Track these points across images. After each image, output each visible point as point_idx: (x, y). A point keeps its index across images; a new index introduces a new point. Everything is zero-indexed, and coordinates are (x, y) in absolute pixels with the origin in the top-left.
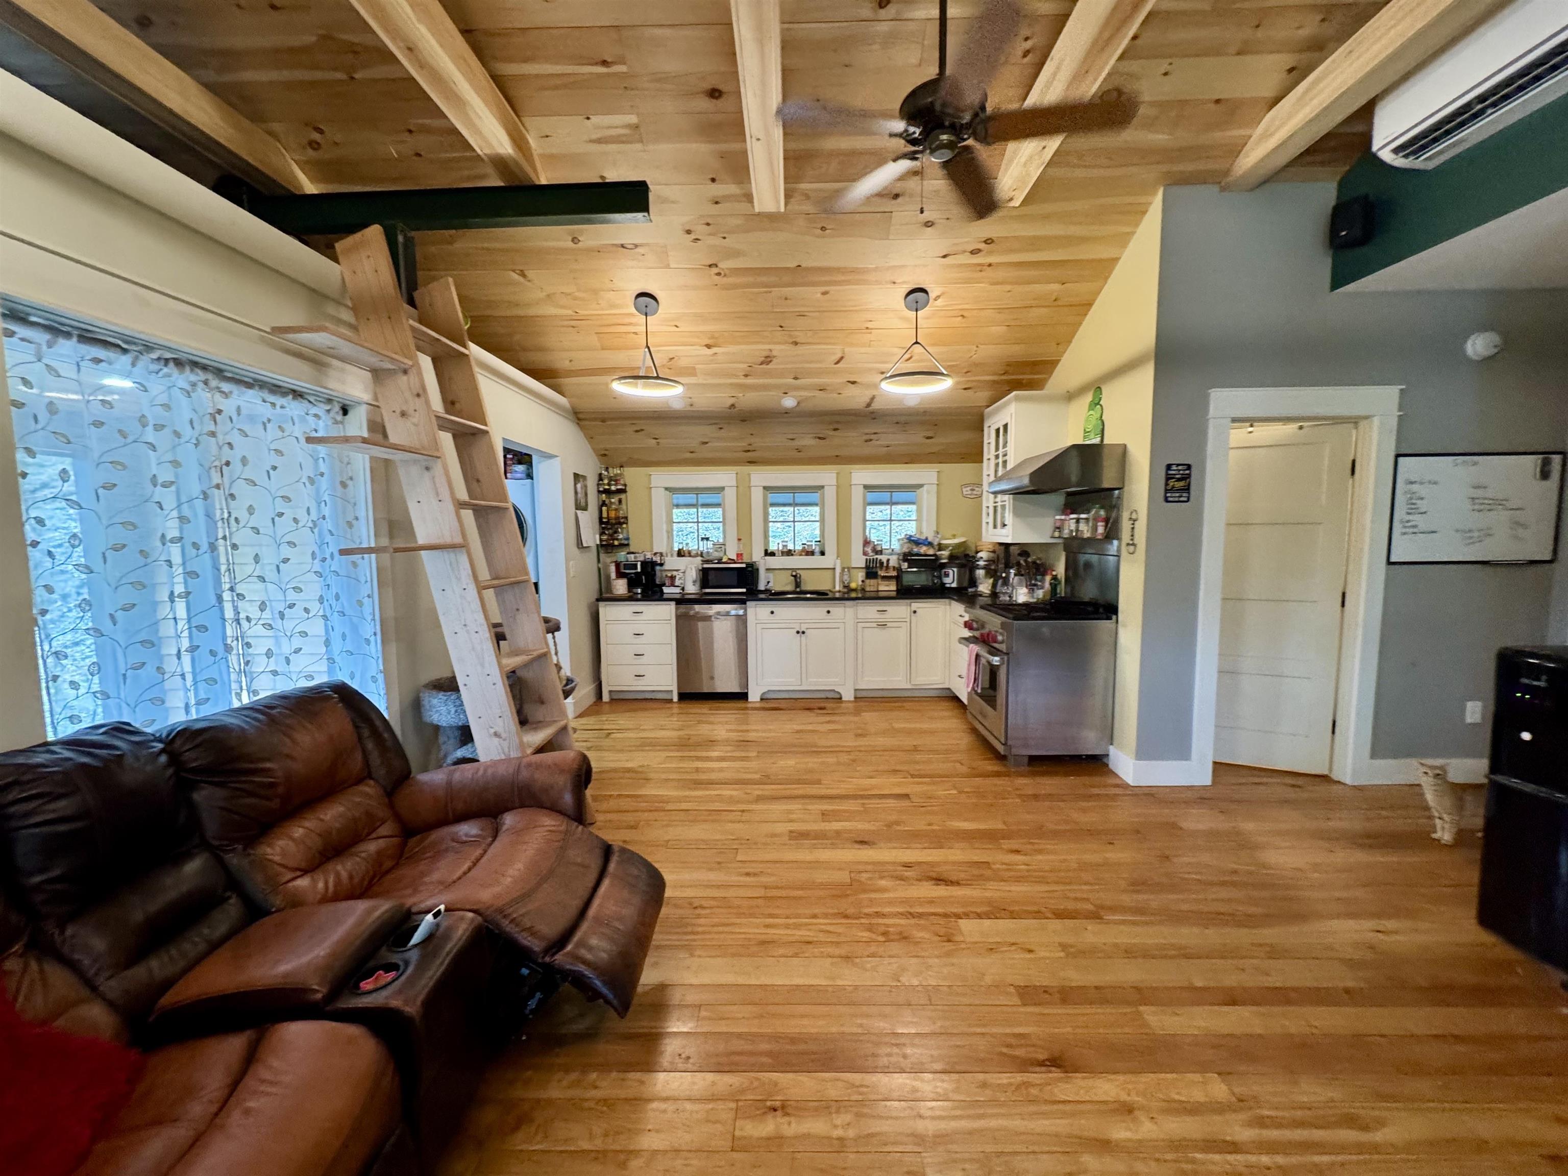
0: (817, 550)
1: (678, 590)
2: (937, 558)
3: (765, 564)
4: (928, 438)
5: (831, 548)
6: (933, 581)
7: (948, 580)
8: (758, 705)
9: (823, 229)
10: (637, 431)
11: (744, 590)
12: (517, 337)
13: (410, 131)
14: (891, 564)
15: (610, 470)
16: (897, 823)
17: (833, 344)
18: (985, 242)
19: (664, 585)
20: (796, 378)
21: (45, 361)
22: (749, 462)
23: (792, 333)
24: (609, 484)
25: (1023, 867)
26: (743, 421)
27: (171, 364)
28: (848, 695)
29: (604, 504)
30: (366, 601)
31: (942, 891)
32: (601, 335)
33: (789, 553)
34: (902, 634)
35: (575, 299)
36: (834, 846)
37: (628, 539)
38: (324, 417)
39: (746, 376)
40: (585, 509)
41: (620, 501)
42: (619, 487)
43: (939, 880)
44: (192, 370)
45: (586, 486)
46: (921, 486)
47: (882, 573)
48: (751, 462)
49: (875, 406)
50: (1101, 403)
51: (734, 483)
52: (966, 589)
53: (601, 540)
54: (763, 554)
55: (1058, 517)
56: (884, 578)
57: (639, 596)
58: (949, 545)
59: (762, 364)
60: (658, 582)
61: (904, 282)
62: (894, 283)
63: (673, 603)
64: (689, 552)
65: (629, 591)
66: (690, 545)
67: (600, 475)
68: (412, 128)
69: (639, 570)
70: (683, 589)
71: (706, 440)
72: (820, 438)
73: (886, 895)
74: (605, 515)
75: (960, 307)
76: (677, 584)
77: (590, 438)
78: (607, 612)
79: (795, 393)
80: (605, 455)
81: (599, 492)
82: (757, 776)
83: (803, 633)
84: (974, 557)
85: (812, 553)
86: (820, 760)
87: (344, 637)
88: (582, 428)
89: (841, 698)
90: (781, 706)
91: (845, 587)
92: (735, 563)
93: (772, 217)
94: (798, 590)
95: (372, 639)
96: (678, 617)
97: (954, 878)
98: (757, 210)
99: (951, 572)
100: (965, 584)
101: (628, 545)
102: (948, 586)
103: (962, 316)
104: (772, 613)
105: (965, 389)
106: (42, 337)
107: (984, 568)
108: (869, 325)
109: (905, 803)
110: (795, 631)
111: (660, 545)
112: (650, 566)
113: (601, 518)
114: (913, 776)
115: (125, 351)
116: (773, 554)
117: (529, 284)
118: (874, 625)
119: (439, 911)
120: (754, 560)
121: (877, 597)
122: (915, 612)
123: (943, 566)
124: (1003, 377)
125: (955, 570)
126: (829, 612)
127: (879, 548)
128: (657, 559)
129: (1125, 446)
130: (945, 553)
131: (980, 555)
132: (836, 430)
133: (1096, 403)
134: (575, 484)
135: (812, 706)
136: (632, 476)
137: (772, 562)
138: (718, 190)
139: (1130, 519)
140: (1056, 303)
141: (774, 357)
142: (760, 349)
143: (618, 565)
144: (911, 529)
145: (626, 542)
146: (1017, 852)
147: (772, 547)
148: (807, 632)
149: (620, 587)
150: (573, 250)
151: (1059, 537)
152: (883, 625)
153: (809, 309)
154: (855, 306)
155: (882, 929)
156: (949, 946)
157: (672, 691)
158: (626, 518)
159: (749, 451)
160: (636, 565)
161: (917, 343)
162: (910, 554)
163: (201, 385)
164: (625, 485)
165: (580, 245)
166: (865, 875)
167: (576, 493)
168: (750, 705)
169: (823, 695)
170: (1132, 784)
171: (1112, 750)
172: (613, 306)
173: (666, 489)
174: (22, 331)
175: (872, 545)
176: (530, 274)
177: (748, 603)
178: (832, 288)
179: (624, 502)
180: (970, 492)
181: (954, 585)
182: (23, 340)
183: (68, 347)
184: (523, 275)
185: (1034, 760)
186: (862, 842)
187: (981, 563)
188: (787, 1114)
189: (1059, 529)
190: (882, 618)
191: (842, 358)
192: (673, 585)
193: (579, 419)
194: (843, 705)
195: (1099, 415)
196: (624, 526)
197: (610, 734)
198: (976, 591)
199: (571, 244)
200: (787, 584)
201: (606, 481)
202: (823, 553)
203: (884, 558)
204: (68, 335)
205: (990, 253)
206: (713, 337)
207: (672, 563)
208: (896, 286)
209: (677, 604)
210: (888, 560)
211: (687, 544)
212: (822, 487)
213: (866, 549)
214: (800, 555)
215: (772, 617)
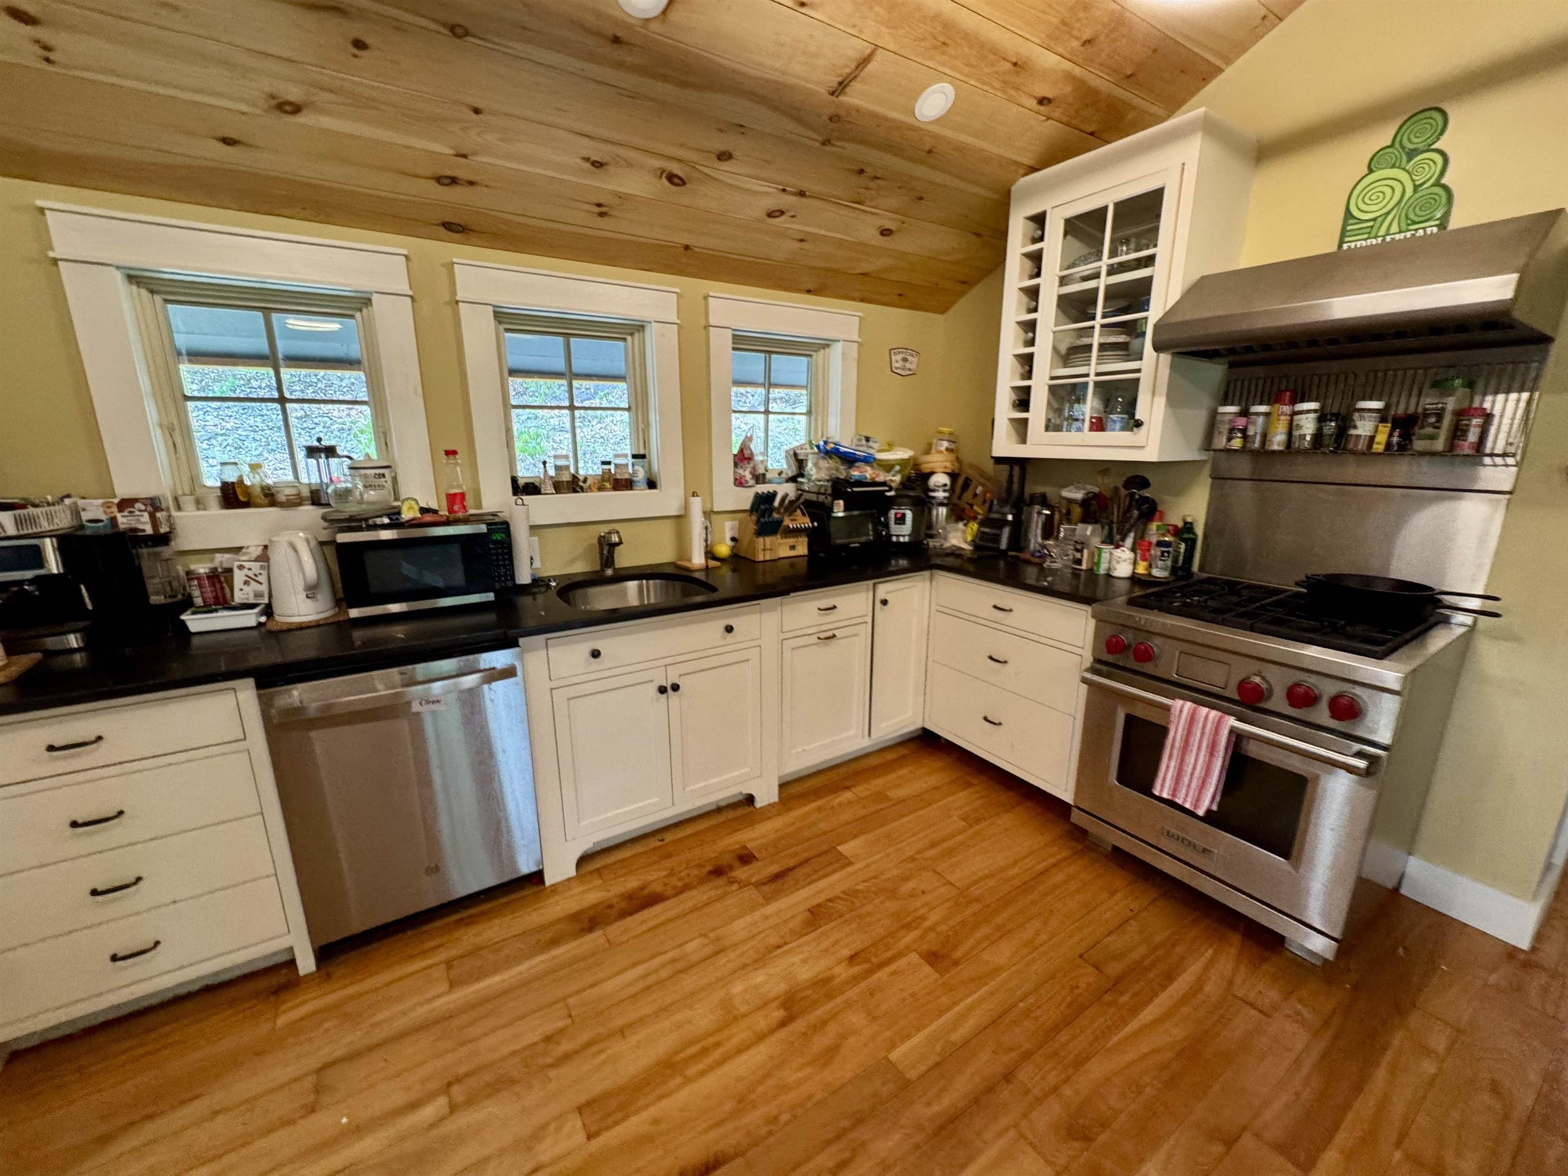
0: (638, 475)
2: (882, 488)
3: (523, 517)
5: (670, 471)
6: (878, 532)
7: (898, 530)
11: (490, 596)
19: (187, 604)
22: (448, 226)
28: (765, 792)
33: (574, 485)
46: (829, 343)
47: (785, 522)
49: (847, 100)
51: (402, 287)
52: (926, 544)
54: (509, 490)
60: (159, 597)
63: (250, 682)
64: (269, 493)
66: (267, 469)
69: (57, 566)
70: (268, 611)
76: (239, 597)
83: (675, 688)
84: (927, 484)
85: (627, 484)
89: (751, 804)
92: (447, 523)
94: (609, 572)
99: (908, 514)
100: (924, 535)
102: (894, 539)
104: (596, 654)
107: (944, 503)
110: (653, 688)
116: (532, 489)
118: (813, 639)
122: (884, 602)
123: (891, 503)
125: (907, 509)
126: (728, 629)
127: (764, 468)
128: (132, 521)
130: (893, 478)
131: (934, 480)
132: (724, 156)
137: (538, 509)
147: (526, 472)
148: (685, 685)
152: (828, 638)
159: (454, 181)
162: (848, 482)
173: (134, 278)
175: (752, 463)
180: (900, 364)
187: (940, 495)
190: (826, 622)
192: (226, 603)
200: (573, 561)
202: (652, 484)
209: (260, 686)
211: (254, 467)
212: (639, 327)
213: (740, 471)
214: (601, 489)
215: (595, 664)
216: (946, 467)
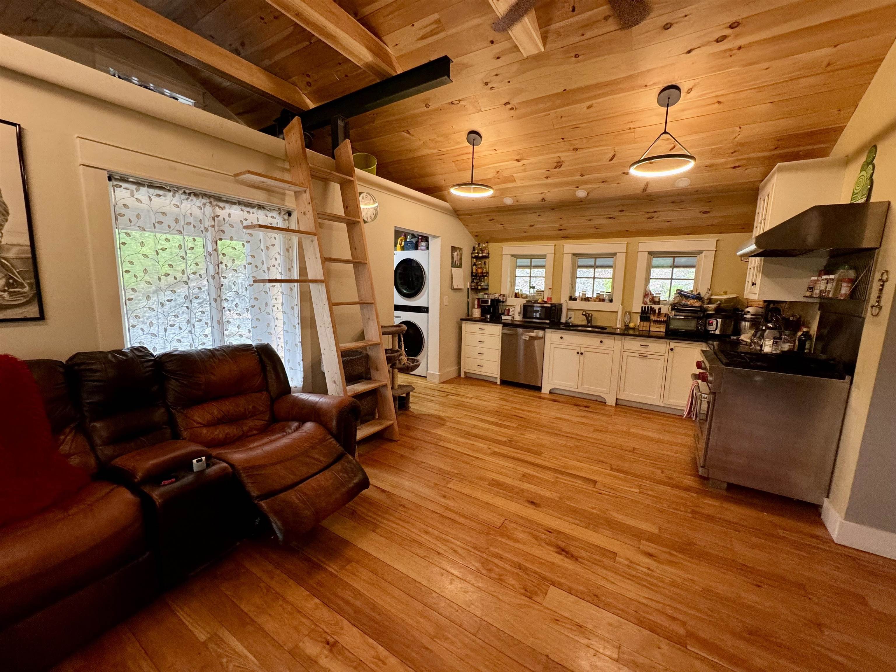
0: (607, 298)
1: (510, 318)
2: (706, 310)
3: (567, 305)
4: (705, 213)
5: (617, 298)
6: (697, 327)
7: (711, 328)
8: (548, 397)
9: (576, 56)
10: (490, 220)
11: (549, 322)
12: (416, 170)
13: (340, 64)
14: (663, 311)
15: (481, 244)
16: (569, 499)
17: (606, 145)
18: (731, 27)
19: (503, 314)
20: (582, 175)
21: (135, 196)
22: (563, 237)
23: (572, 142)
24: (478, 253)
25: (645, 570)
26: (553, 209)
27: (192, 195)
28: (611, 401)
29: (475, 264)
30: (296, 307)
31: (557, 559)
32: (456, 162)
33: (587, 299)
34: (660, 364)
35: (436, 142)
36: (511, 499)
37: (488, 285)
38: (278, 217)
39: (547, 177)
40: (460, 266)
41: (485, 263)
42: (484, 255)
43: (562, 551)
44: (202, 198)
45: (461, 255)
46: (701, 252)
47: (653, 318)
48: (565, 237)
49: (650, 190)
50: (874, 162)
51: (553, 252)
52: (729, 336)
53: (471, 286)
54: (568, 299)
55: (813, 278)
56: (655, 322)
57: (489, 320)
58: (716, 300)
59: (556, 168)
60: (500, 312)
61: (654, 84)
62: (646, 86)
63: (504, 326)
64: (522, 295)
65: (482, 316)
66: (524, 291)
67: (474, 247)
68: (341, 62)
69: (489, 304)
70: (513, 318)
71: (532, 224)
72: (610, 218)
73: (517, 545)
74: (474, 271)
75: (714, 94)
76: (510, 314)
77: (467, 226)
78: (467, 327)
79: (584, 186)
80: (477, 236)
81: (472, 257)
82: (504, 439)
83: (582, 354)
84: (743, 310)
85: (603, 300)
86: (554, 440)
87: (284, 323)
88: (460, 219)
89: (606, 403)
90: (561, 400)
91: (625, 325)
92: (548, 303)
93: (537, 58)
94: (589, 325)
95: (297, 326)
96: (503, 334)
97: (576, 554)
98: (525, 55)
99: (715, 322)
100: (730, 331)
101: (487, 289)
102: (711, 332)
103: (719, 102)
104: (561, 338)
105: (734, 167)
106: (133, 187)
107: (751, 321)
108: (632, 126)
109: (589, 487)
110: (576, 352)
111: (505, 290)
112: (496, 302)
113: (472, 273)
114: (612, 469)
115: (169, 191)
116: (575, 299)
117: (412, 137)
118: (637, 355)
119: (201, 460)
120: (561, 302)
121: (648, 335)
122: (672, 349)
123: (711, 316)
124: (776, 152)
125: (719, 320)
126: (601, 342)
127: (657, 300)
128: (501, 298)
129: (889, 203)
130: (713, 306)
131: (749, 309)
132: (622, 211)
133: (870, 162)
134: (452, 253)
135: (579, 403)
136: (493, 247)
137: (573, 305)
138: (497, 48)
139: (880, 280)
140: (829, 69)
141: (563, 162)
142: (553, 157)
143: (479, 299)
144: (688, 287)
145: (486, 287)
146: (650, 555)
147: (576, 295)
148: (586, 354)
149: (477, 313)
150: (426, 112)
151: (811, 297)
152: (644, 356)
153: (581, 121)
154: (615, 113)
155: (491, 566)
156: (525, 600)
157: (497, 378)
158: (488, 273)
159: (561, 230)
160: (488, 301)
161: (665, 132)
162: (679, 304)
163: (208, 204)
164: (488, 254)
165: (430, 108)
166: (513, 525)
167: (453, 258)
168: (542, 395)
169: (595, 398)
170: (836, 541)
171: (826, 502)
172: (458, 143)
173: (512, 256)
174: (124, 185)
175: (650, 297)
176: (411, 131)
177: (547, 330)
178: (594, 102)
179: (487, 264)
181: (717, 332)
182: (124, 188)
183: (144, 190)
184: (409, 133)
185: (731, 487)
186: (533, 503)
187: (748, 316)
188: (331, 651)
189: (811, 289)
190: (644, 350)
191: (614, 156)
192: (508, 315)
193: (458, 215)
194: (607, 408)
195: (869, 176)
196: (486, 278)
197: (448, 395)
198: (738, 339)
199: (426, 109)
200: (582, 321)
201: (476, 251)
202: (611, 301)
203: (656, 307)
204: (143, 185)
205: (737, 36)
206: (518, 155)
207: (511, 301)
208: (648, 88)
210: (660, 309)
211: (521, 290)
212: (615, 254)
213: (645, 299)
214: (595, 301)
215: (561, 340)
216: (759, 304)
